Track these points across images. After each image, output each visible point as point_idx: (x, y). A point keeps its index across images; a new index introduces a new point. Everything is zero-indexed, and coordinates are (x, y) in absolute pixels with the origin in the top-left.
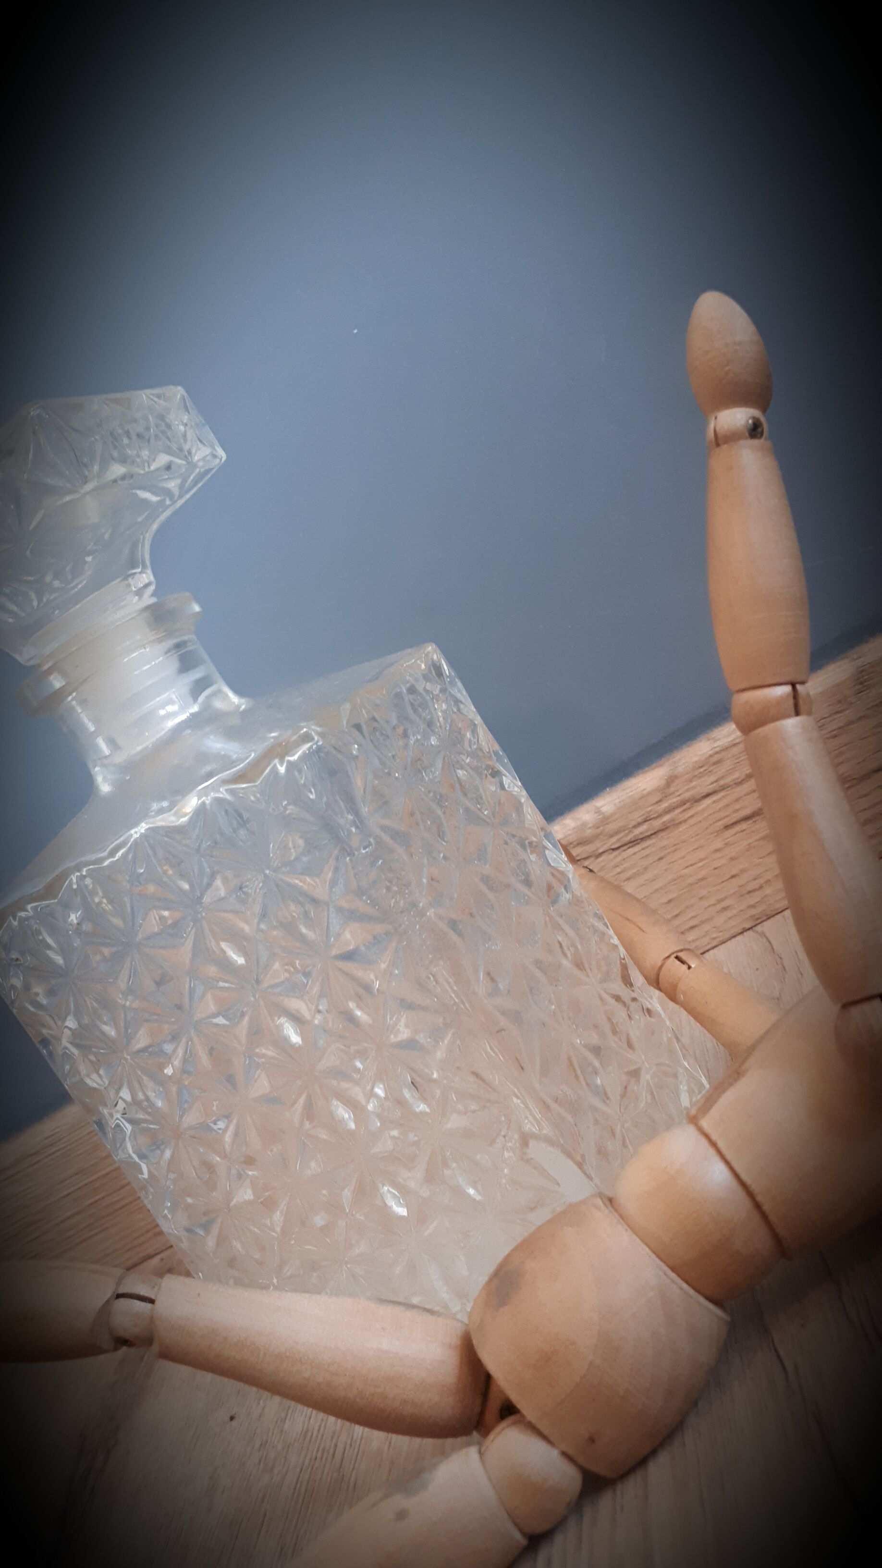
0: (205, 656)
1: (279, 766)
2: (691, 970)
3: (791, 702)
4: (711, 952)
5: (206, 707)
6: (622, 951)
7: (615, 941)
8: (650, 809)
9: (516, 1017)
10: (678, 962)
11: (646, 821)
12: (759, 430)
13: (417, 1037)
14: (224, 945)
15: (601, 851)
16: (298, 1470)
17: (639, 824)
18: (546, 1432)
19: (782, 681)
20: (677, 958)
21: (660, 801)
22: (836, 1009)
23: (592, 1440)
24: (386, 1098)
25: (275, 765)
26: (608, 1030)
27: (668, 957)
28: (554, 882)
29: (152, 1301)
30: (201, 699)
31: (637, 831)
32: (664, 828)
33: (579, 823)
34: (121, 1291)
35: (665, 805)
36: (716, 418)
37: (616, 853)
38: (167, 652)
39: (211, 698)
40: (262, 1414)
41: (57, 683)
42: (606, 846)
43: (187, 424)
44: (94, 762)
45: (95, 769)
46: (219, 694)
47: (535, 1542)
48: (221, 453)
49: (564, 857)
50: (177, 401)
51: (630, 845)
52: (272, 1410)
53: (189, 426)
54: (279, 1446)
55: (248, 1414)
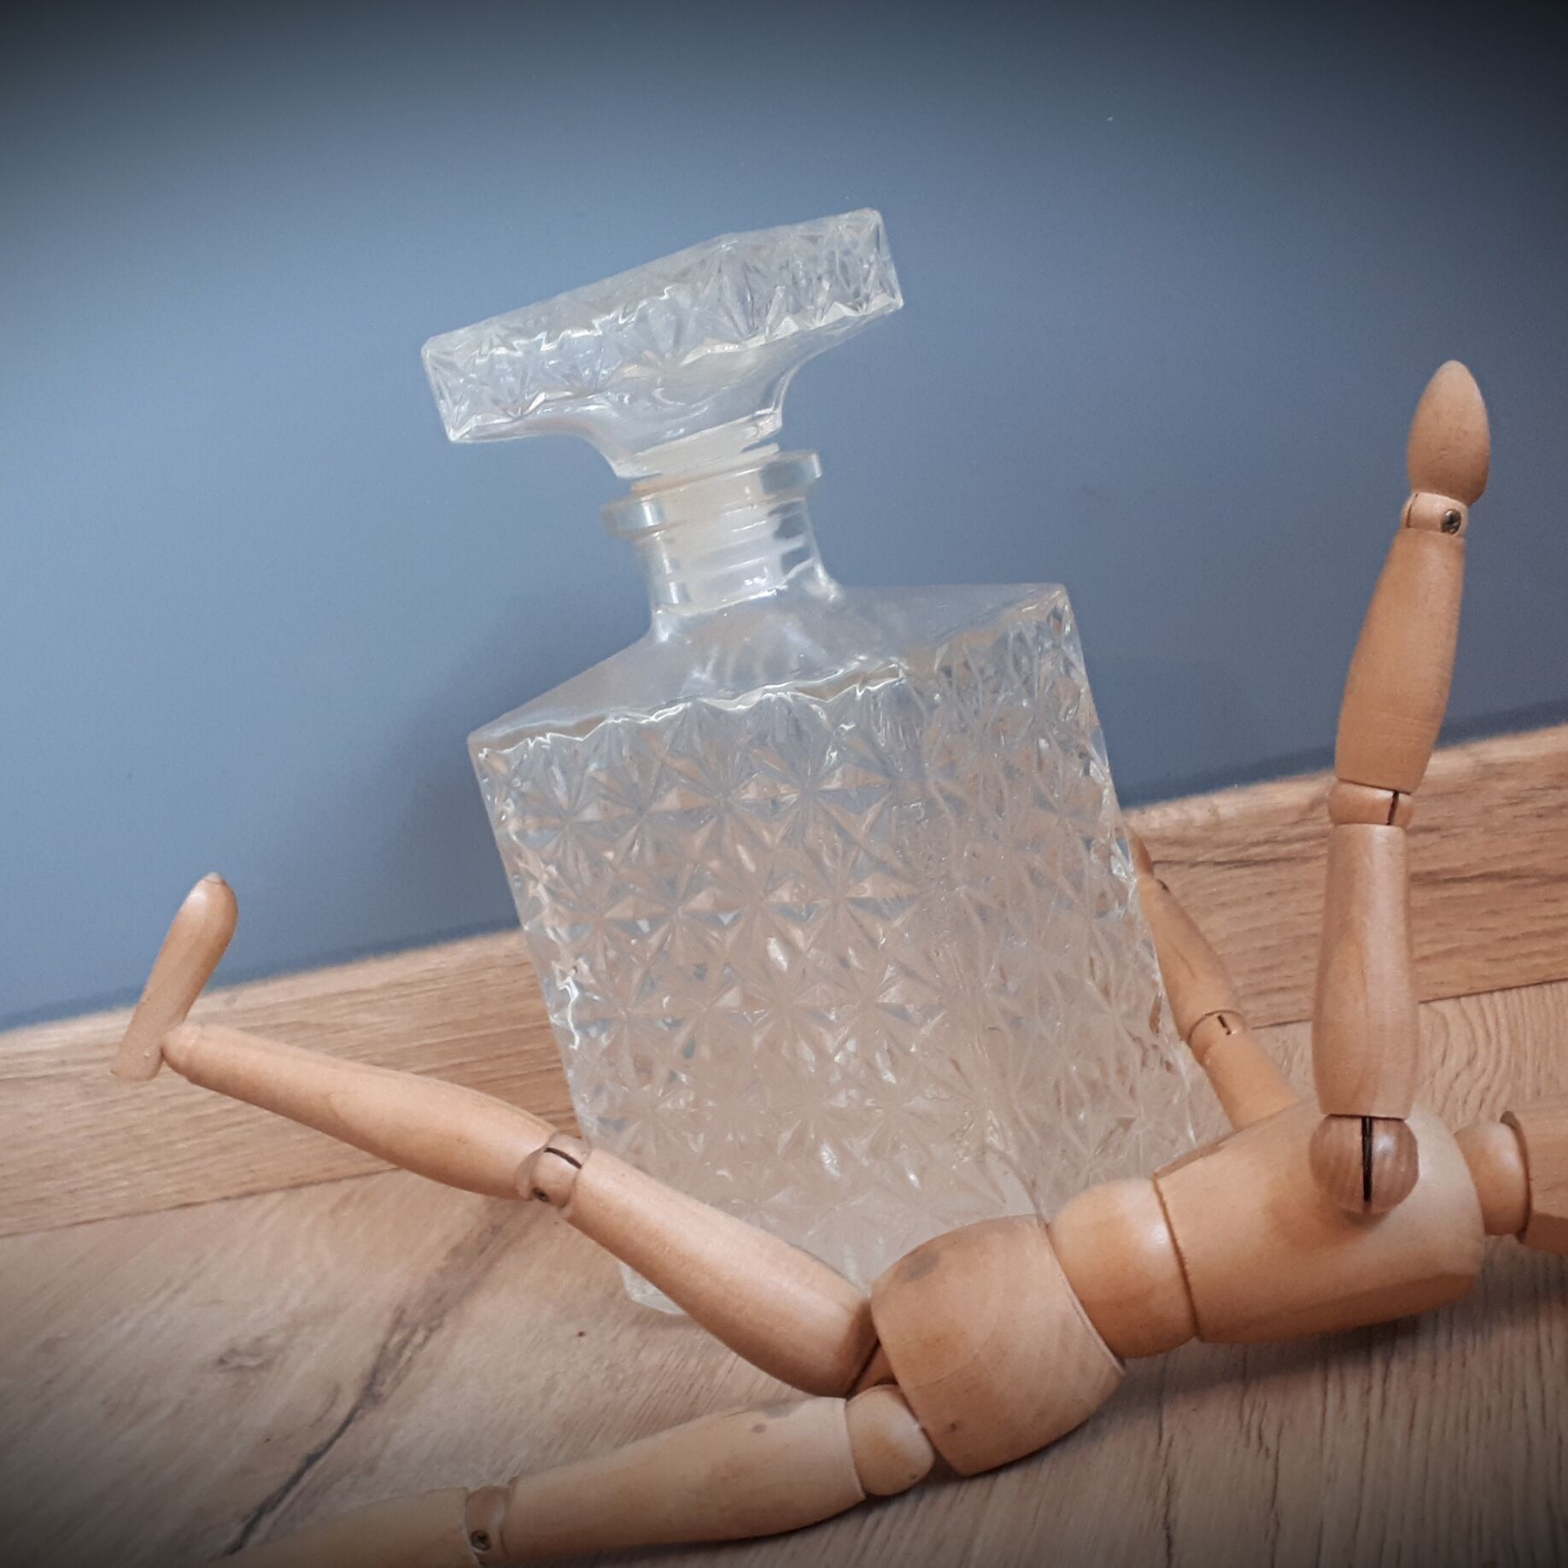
0: (809, 525)
1: (858, 691)
2: (1230, 1036)
3: (1386, 811)
4: (1293, 1026)
5: (795, 585)
6: (1162, 992)
7: (1158, 977)
8: (1279, 829)
9: (1016, 1022)
10: (1217, 1024)
11: (1266, 842)
12: (1455, 524)
13: (908, 1006)
14: (740, 848)
15: (1200, 859)
16: (646, 1396)
17: (1258, 844)
18: (914, 1405)
19: (1387, 786)
20: (1221, 1019)
21: (1296, 823)
23: (954, 1427)
24: (855, 1055)
25: (855, 689)
26: (1112, 1070)
28: (1110, 895)
29: (578, 1165)
30: (792, 574)
31: (1254, 851)
32: (1289, 859)
33: (1184, 817)
34: (552, 1146)
35: (1300, 830)
36: (1417, 495)
37: (1219, 868)
38: (772, 513)
39: (800, 576)
40: (615, 1339)
41: (650, 519)
42: (1207, 856)
43: (874, 264)
44: (658, 606)
45: (657, 610)
46: (810, 572)
47: (872, 1501)
48: (901, 303)
49: (1131, 867)
50: (868, 232)
51: (1238, 864)
52: (629, 1337)
53: (875, 266)
54: (630, 1372)
55: (602, 1334)
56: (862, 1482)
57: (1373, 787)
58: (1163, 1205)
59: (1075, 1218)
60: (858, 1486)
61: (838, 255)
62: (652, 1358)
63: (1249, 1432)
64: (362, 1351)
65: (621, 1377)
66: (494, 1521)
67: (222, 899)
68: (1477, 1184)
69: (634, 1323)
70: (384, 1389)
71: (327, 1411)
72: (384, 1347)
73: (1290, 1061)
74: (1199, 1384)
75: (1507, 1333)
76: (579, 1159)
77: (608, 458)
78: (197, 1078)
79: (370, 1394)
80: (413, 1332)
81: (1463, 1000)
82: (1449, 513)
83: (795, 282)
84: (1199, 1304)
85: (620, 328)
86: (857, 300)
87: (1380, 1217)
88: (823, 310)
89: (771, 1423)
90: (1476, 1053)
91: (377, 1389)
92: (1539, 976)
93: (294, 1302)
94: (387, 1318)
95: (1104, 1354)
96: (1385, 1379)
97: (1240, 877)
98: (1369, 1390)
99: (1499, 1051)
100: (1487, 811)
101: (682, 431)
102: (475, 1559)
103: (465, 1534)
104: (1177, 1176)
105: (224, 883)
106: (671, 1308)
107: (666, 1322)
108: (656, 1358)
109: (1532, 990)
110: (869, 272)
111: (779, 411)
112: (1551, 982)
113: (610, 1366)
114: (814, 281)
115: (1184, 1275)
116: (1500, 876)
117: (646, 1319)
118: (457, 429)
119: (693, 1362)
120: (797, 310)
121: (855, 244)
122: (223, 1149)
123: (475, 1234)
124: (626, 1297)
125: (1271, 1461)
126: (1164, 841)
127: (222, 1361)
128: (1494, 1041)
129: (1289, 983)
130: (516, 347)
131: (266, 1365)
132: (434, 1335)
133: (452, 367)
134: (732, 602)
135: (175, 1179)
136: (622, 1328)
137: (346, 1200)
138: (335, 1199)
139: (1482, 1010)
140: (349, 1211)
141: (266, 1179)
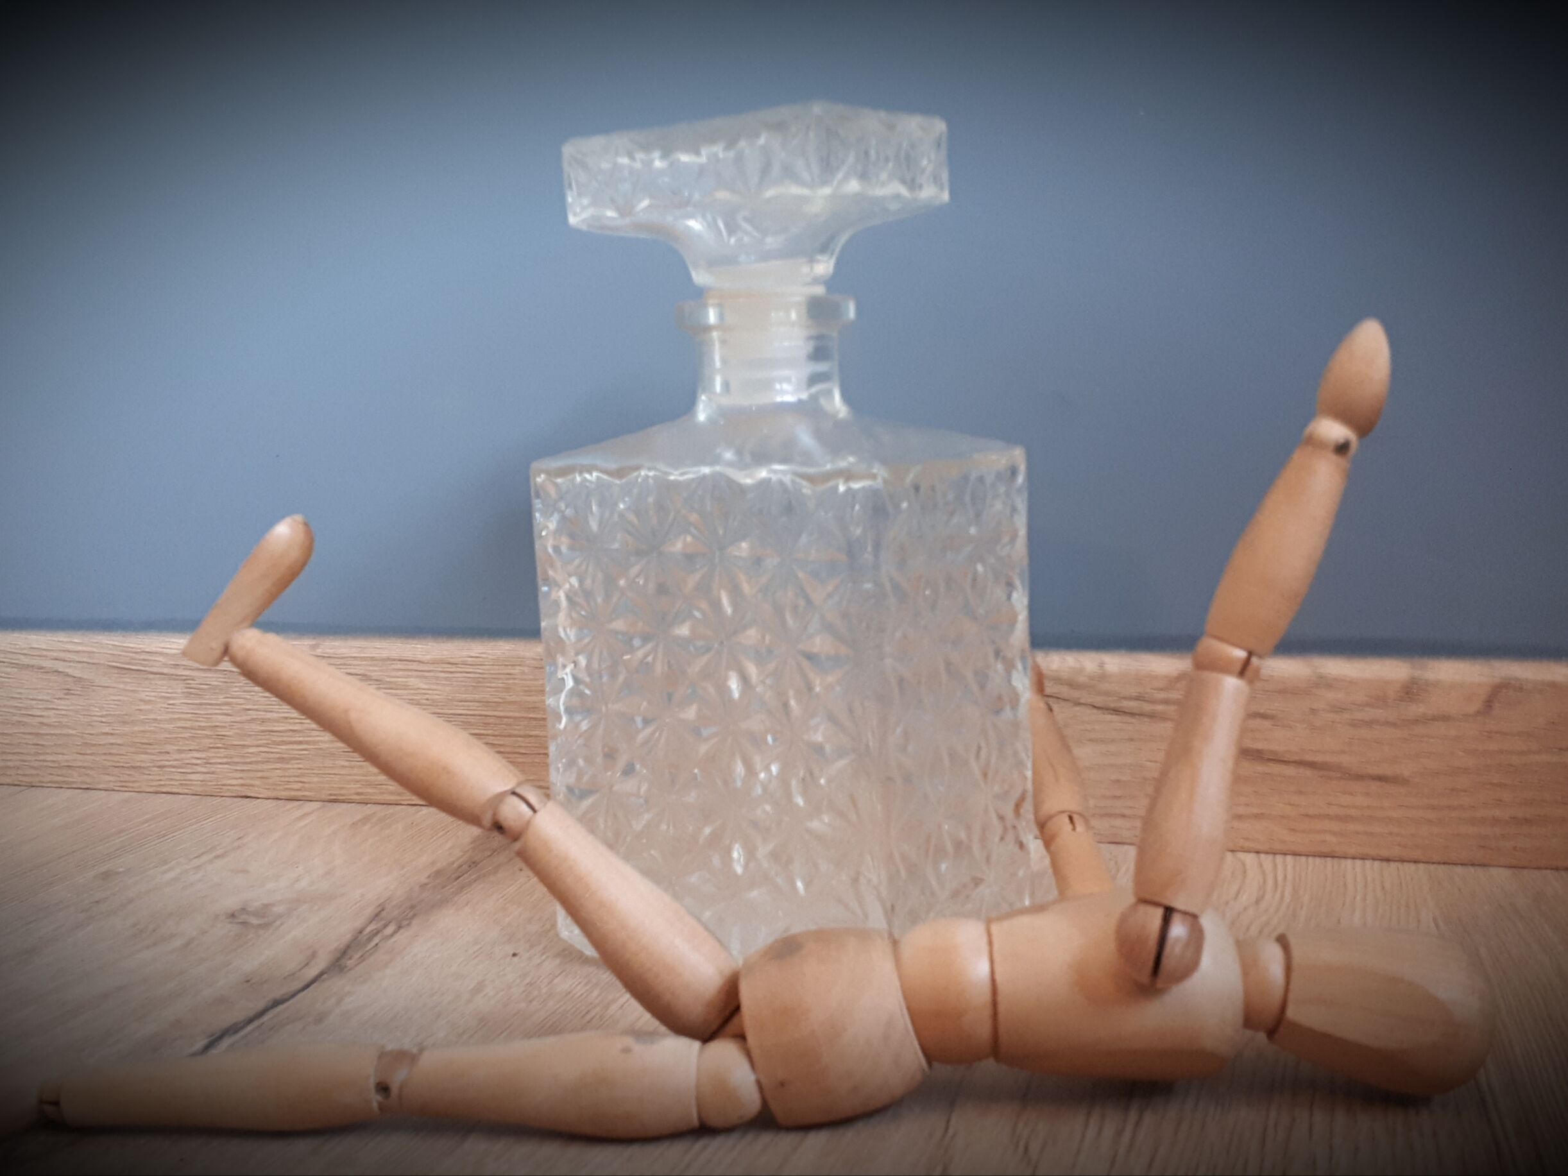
0: (836, 356)
3: (1238, 667)
4: (1125, 846)
5: (814, 398)
6: (1029, 786)
8: (1150, 690)
10: (1067, 820)
11: (1137, 699)
15: (1083, 701)
17: (1130, 698)
20: (1071, 818)
21: (1163, 689)
22: (1132, 900)
23: (782, 1084)
27: (1063, 812)
29: (534, 811)
30: (814, 390)
31: (1125, 703)
32: (1152, 716)
34: (518, 790)
35: (1165, 695)
37: (1095, 711)
38: (809, 338)
39: (821, 393)
40: (539, 965)
41: (712, 317)
42: (1090, 700)
43: (930, 160)
44: (704, 391)
45: (702, 395)
46: (829, 393)
47: (704, 1130)
48: (946, 196)
50: (933, 137)
51: (1112, 712)
52: (550, 965)
53: (932, 163)
54: (544, 991)
55: (530, 958)
58: (990, 943)
60: (695, 1115)
61: (905, 145)
62: (564, 984)
64: (340, 932)
65: (536, 993)
66: (398, 1078)
69: (556, 956)
70: (350, 963)
71: (300, 970)
72: (360, 932)
73: (1118, 870)
77: (690, 266)
79: (339, 963)
80: (385, 926)
81: (1262, 855)
83: (867, 154)
85: (719, 160)
86: (913, 185)
88: (882, 185)
90: (1263, 896)
91: (343, 962)
92: (1324, 849)
93: (303, 884)
94: (370, 911)
96: (1137, 1124)
97: (1111, 722)
99: (1282, 898)
100: (1313, 711)
101: (753, 258)
102: (375, 1105)
103: (372, 1083)
104: (1006, 924)
105: (306, 524)
106: (590, 951)
107: (584, 960)
108: (567, 985)
109: (1318, 860)
110: (926, 168)
111: (833, 260)
112: (1333, 857)
113: (530, 984)
114: (882, 160)
115: (995, 1004)
116: (1312, 765)
117: (569, 955)
118: (576, 215)
119: (596, 993)
120: (864, 176)
121: (921, 142)
122: (281, 760)
124: (557, 935)
126: (1058, 680)
127: (233, 916)
128: (1280, 889)
129: (1128, 812)
130: (637, 159)
131: (265, 926)
132: (401, 931)
133: (583, 165)
134: (761, 399)
135: (241, 775)
136: (547, 957)
137: (366, 819)
138: (359, 817)
139: (1275, 866)
140: (367, 827)
141: (310, 790)
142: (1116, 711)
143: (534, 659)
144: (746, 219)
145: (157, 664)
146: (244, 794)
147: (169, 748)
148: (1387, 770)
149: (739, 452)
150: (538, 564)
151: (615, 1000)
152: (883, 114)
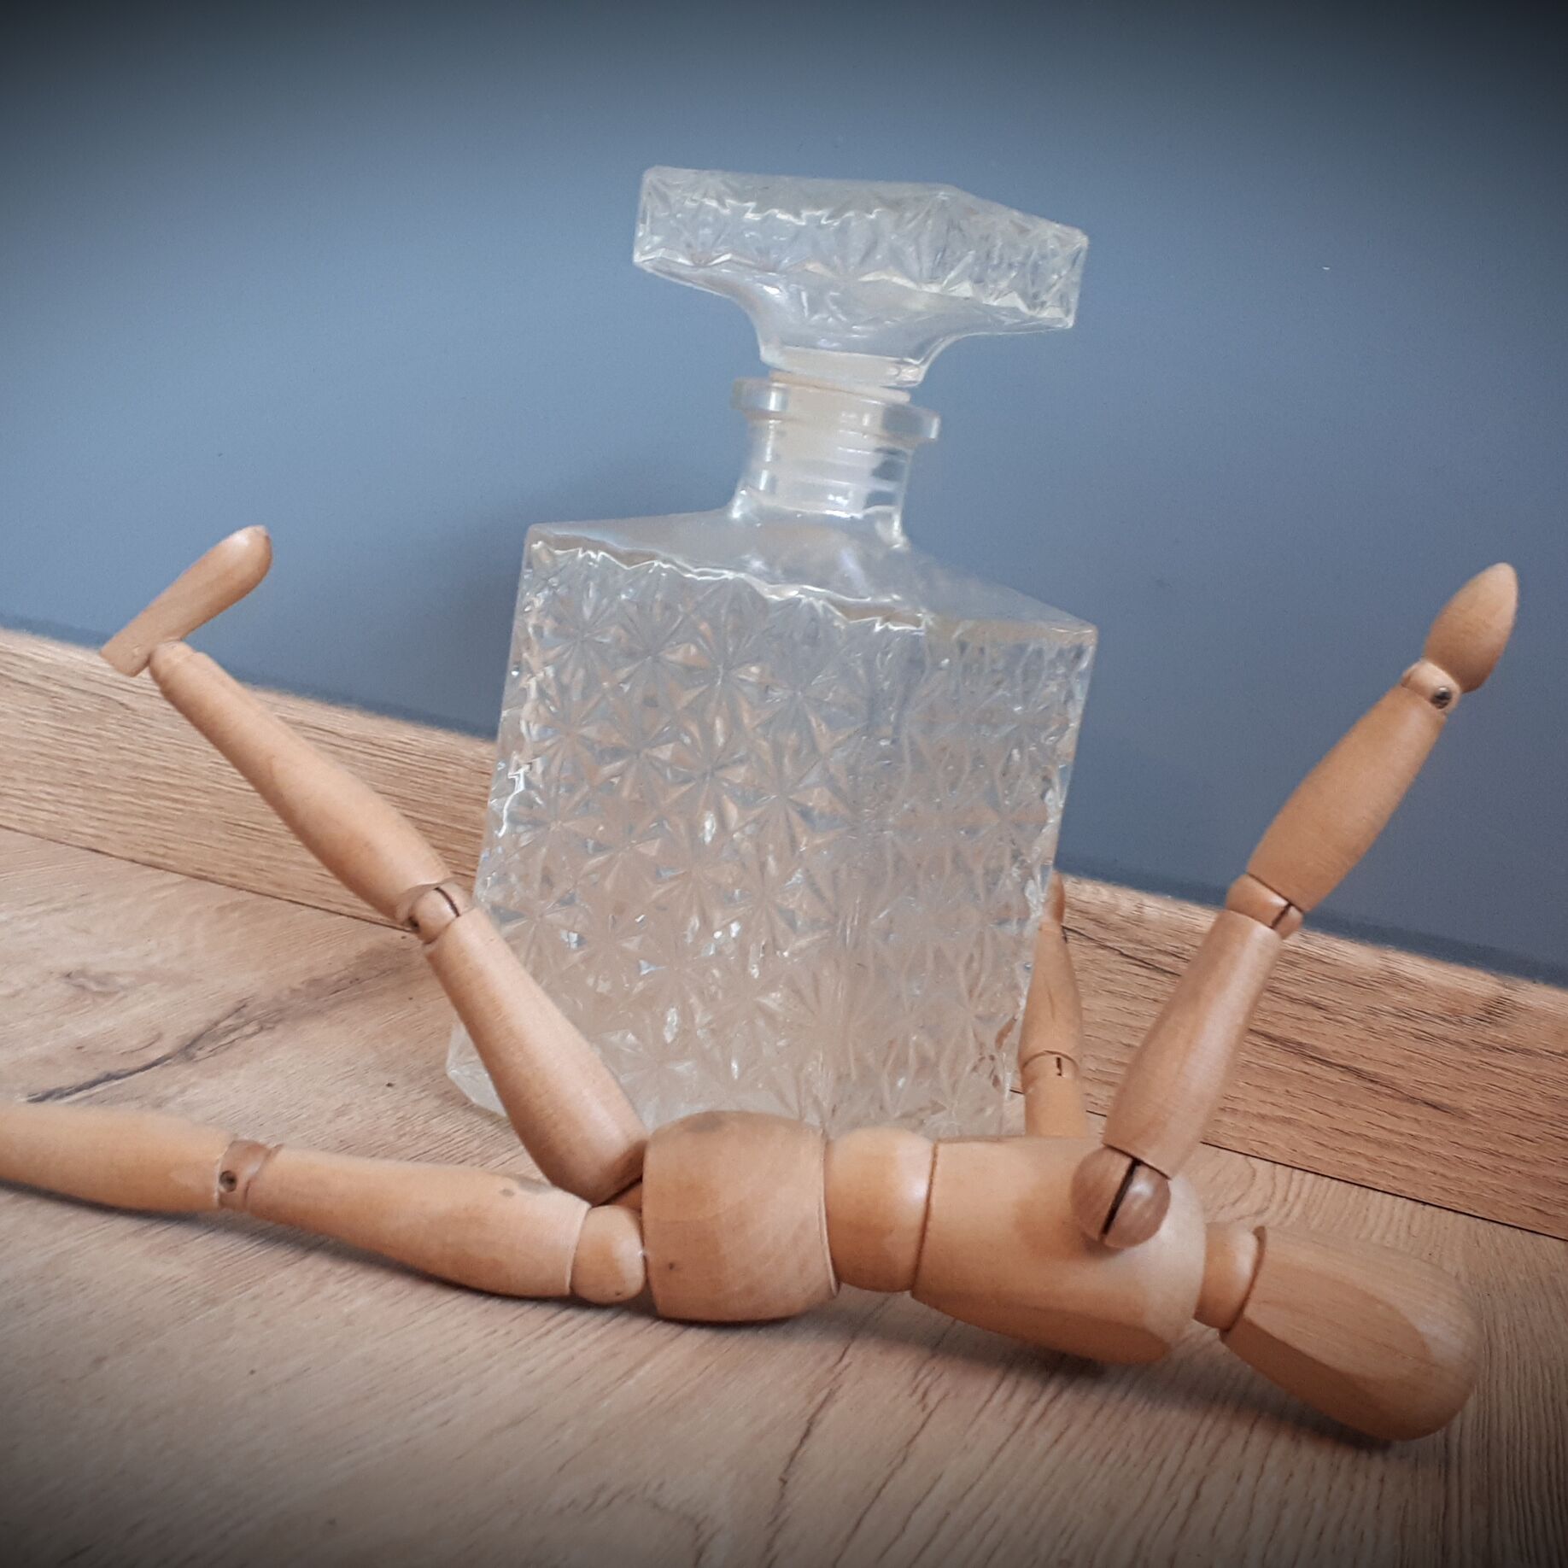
0: (906, 478)
3: (1276, 914)
5: (869, 520)
6: (1020, 1017)
8: (1187, 947)
10: (1055, 1063)
11: (1174, 955)
12: (1444, 701)
15: (1111, 944)
17: (1166, 953)
20: (1059, 1060)
23: (671, 1266)
30: (871, 510)
31: (1158, 957)
33: (1112, 901)
37: (1122, 959)
38: (878, 450)
39: (879, 515)
40: (416, 1101)
41: (773, 403)
42: (1118, 945)
43: (1062, 277)
44: (746, 485)
45: (743, 490)
46: (888, 518)
48: (1070, 322)
49: (1043, 896)
50: (1070, 250)
51: (1140, 964)
52: (429, 1105)
53: (1062, 280)
54: (418, 1129)
55: (407, 1093)
56: (573, 1277)
57: (1272, 889)
58: (934, 1164)
59: (856, 1146)
61: (1035, 253)
62: (442, 1127)
63: (917, 1387)
65: (408, 1129)
67: (259, 551)
68: (1207, 1268)
69: (438, 1096)
70: (200, 1054)
71: (142, 1048)
72: (216, 1024)
74: (895, 1336)
75: (1174, 1414)
76: (461, 910)
77: (760, 340)
78: (169, 693)
79: (187, 1051)
80: (247, 1023)
81: (1278, 1166)
82: (1443, 689)
83: (988, 256)
84: (925, 1261)
85: (820, 227)
86: (1034, 301)
87: (1111, 1252)
88: (1000, 294)
89: (520, 1193)
90: (1267, 1208)
91: (193, 1050)
92: (1353, 1176)
93: (154, 961)
94: (230, 1004)
95: (826, 1265)
97: (1137, 975)
98: (1034, 1403)
99: (1287, 1215)
100: (1374, 1012)
101: (835, 345)
102: (216, 1195)
103: (218, 1171)
104: (956, 1147)
105: (267, 538)
108: (446, 1128)
110: (1054, 285)
111: (925, 368)
113: (403, 1119)
114: (1004, 266)
115: (924, 1228)
116: (1358, 1074)
118: (643, 253)
120: (979, 281)
121: (1054, 254)
122: (148, 816)
123: (335, 977)
125: (922, 1416)
127: (68, 975)
128: (1288, 1207)
130: (727, 205)
131: (105, 995)
132: (264, 1033)
133: (664, 199)
134: (810, 509)
135: (96, 824)
136: (426, 1096)
137: (235, 906)
138: (227, 902)
139: (1291, 1180)
140: (237, 915)
141: (175, 858)
142: (1144, 964)
143: (473, 760)
144: (836, 301)
145: (24, 671)
146: (94, 847)
147: (15, 773)
148: (1444, 1098)
149: (770, 563)
150: (513, 645)
151: (496, 1155)
152: (1016, 214)
